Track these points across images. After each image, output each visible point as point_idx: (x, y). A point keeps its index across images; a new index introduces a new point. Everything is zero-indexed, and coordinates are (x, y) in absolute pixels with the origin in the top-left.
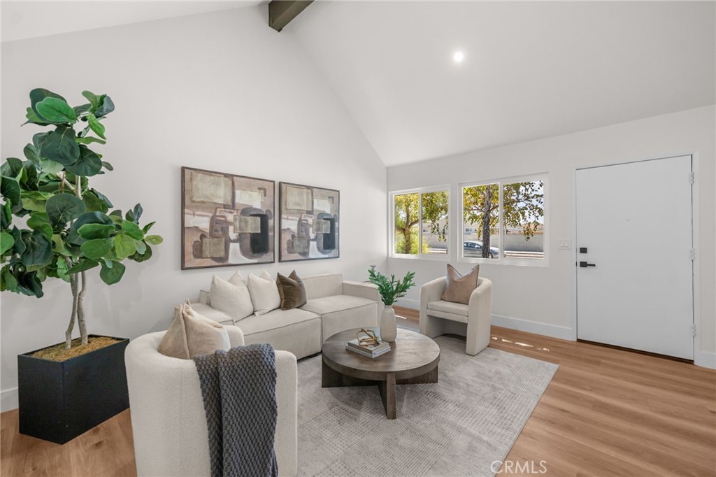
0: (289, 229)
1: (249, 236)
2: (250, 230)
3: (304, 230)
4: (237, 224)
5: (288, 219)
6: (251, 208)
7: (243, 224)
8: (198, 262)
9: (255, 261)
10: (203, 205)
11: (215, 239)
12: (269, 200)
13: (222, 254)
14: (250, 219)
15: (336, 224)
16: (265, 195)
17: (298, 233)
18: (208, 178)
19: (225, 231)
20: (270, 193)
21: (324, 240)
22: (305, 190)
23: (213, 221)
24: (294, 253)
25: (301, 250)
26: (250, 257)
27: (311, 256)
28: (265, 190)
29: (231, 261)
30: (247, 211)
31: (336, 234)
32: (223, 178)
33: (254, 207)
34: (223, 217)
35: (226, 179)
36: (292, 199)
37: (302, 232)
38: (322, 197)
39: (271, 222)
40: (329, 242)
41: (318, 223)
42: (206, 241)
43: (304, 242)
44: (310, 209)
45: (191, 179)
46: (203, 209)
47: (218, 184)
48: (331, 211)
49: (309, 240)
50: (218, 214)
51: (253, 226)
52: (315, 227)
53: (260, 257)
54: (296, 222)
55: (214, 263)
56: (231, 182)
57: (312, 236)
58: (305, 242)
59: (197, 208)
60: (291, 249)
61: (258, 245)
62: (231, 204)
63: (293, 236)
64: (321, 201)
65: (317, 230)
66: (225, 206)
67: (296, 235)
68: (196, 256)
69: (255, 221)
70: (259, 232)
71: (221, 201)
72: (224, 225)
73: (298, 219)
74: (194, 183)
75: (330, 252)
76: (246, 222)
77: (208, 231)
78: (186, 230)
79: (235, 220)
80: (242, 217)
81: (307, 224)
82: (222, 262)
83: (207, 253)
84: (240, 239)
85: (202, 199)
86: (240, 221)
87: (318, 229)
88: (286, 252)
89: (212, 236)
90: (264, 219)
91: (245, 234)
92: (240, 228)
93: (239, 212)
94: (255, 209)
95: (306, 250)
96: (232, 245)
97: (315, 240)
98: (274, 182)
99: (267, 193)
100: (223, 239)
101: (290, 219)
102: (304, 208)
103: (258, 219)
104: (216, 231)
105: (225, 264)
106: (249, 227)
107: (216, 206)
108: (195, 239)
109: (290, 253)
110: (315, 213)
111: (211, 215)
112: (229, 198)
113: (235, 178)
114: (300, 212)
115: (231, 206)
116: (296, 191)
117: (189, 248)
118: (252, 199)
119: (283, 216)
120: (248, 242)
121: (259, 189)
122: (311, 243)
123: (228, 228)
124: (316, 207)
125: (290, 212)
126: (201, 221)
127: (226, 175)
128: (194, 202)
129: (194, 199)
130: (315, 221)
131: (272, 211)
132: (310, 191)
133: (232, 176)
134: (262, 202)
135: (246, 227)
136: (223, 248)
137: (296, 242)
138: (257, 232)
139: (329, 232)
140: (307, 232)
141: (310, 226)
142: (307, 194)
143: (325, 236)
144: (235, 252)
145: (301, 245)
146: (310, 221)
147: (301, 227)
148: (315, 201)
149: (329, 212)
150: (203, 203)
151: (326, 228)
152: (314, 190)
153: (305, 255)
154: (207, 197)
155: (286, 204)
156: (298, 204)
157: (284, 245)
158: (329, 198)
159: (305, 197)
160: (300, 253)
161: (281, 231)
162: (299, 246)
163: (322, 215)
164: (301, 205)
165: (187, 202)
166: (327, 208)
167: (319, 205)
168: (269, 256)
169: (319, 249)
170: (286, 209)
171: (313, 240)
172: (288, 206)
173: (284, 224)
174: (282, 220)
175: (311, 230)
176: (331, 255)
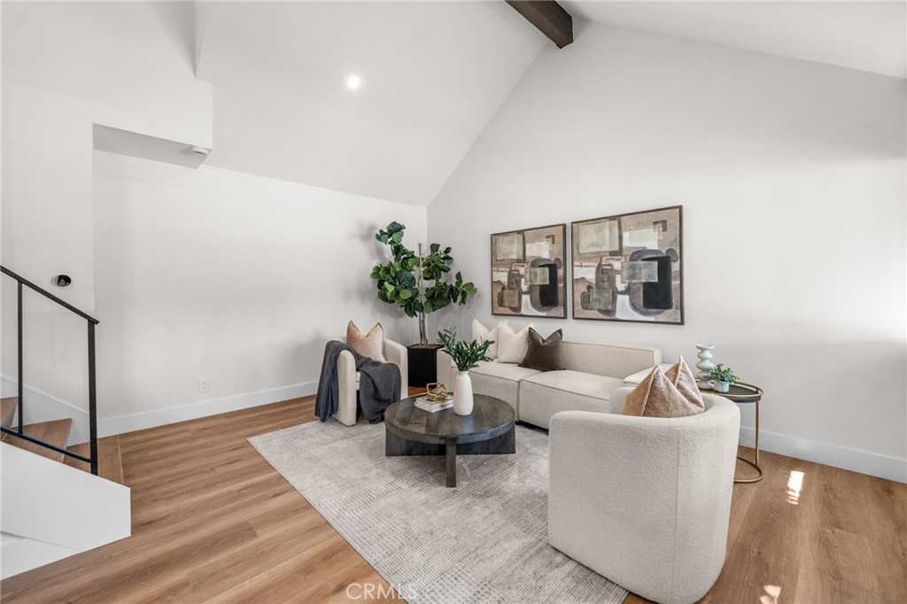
0: (583, 278)
1: (538, 288)
2: (538, 283)
3: (606, 279)
4: (528, 276)
5: (581, 266)
6: (539, 259)
7: (532, 276)
8: (501, 310)
9: (544, 314)
10: (503, 263)
11: (512, 291)
12: (557, 248)
13: (516, 305)
14: (538, 270)
15: (675, 267)
16: (553, 243)
17: (597, 284)
18: (507, 238)
19: (518, 283)
20: (559, 238)
21: (645, 292)
22: (608, 223)
23: (511, 276)
24: (593, 309)
25: (602, 307)
26: (540, 310)
27: (618, 315)
28: (553, 237)
29: (522, 311)
30: (536, 263)
31: (675, 283)
32: (516, 236)
33: (543, 257)
34: (517, 270)
35: (519, 235)
36: (589, 240)
37: (604, 281)
38: (640, 225)
39: (560, 273)
40: (659, 297)
41: (633, 267)
42: (506, 292)
43: (606, 295)
44: (616, 248)
45: (496, 243)
46: (504, 266)
47: (513, 242)
48: (660, 245)
49: (615, 293)
51: (542, 277)
52: (625, 274)
53: (549, 310)
54: (594, 270)
55: (510, 312)
56: (522, 237)
57: (620, 286)
58: (608, 295)
59: (501, 265)
60: (586, 302)
61: (547, 297)
62: (522, 258)
63: (589, 287)
64: (636, 233)
65: (628, 278)
66: (518, 261)
67: (594, 286)
68: (500, 306)
69: (543, 273)
70: (548, 283)
71: (514, 257)
72: (518, 278)
73: (597, 265)
74: (498, 245)
75: (659, 313)
76: (536, 274)
77: (507, 284)
78: (494, 284)
79: (526, 272)
80: (532, 269)
81: (612, 270)
82: (517, 311)
83: (506, 303)
84: (530, 292)
85: (503, 258)
86: (530, 273)
87: (633, 276)
88: (581, 307)
89: (510, 288)
90: (553, 268)
91: (535, 286)
92: (531, 281)
93: (528, 265)
94: (544, 260)
95: (610, 307)
96: (523, 297)
97: (627, 291)
98: (565, 225)
99: (556, 240)
100: (517, 291)
101: (585, 266)
102: (607, 248)
103: (547, 269)
104: (511, 283)
105: (519, 313)
106: (538, 278)
107: (512, 262)
108: (499, 291)
109: (586, 309)
110: (625, 253)
111: (509, 270)
112: (521, 253)
113: (525, 232)
114: (600, 255)
115: (522, 260)
116: (591, 228)
117: (496, 299)
118: (542, 250)
119: (575, 263)
120: (537, 293)
121: (548, 237)
122: (620, 297)
123: (521, 281)
124: (628, 243)
125: (585, 258)
126: (503, 277)
127: (519, 232)
128: (497, 261)
129: (499, 258)
130: (627, 264)
131: (562, 259)
132: (616, 222)
133: (523, 231)
134: (550, 251)
135: (535, 278)
136: (517, 299)
137: (594, 295)
138: (545, 283)
139: (656, 280)
140: (612, 282)
141: (618, 272)
142: (611, 228)
143: (648, 287)
144: (526, 305)
145: (603, 300)
146: (617, 265)
147: (601, 276)
148: (626, 235)
149: (657, 248)
150: (503, 260)
151: (650, 273)
152: (622, 218)
153: (608, 315)
154: (506, 255)
155: (578, 249)
156: (597, 245)
157: (578, 300)
158: (655, 223)
159: (607, 232)
160: (601, 311)
161: (573, 280)
162: (598, 301)
163: (639, 255)
164: (600, 246)
165: (494, 260)
166: (651, 240)
167: (633, 240)
168: (558, 311)
169: (634, 306)
170: (579, 254)
171: (622, 293)
172: (582, 251)
173: (579, 273)
174: (575, 268)
175: (618, 278)
176: (661, 318)
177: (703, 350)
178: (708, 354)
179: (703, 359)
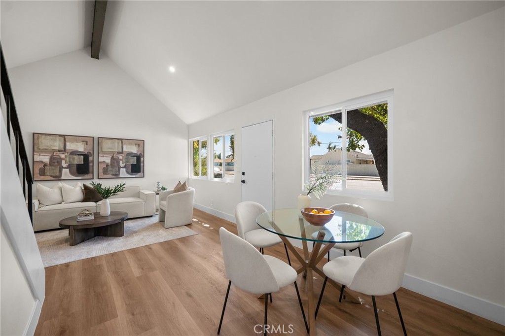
0: (104, 162)
1: (76, 165)
2: (76, 162)
3: (115, 162)
4: (68, 159)
5: (103, 156)
6: (77, 151)
7: (71, 160)
8: (42, 178)
9: (80, 178)
10: (45, 151)
11: (53, 167)
12: (89, 148)
13: (58, 174)
14: (76, 157)
15: (142, 159)
17: (111, 164)
18: (49, 137)
19: (59, 163)
20: (90, 143)
21: (131, 167)
22: (117, 141)
23: (52, 158)
24: (108, 174)
25: (113, 173)
26: (76, 176)
27: (121, 176)
28: (87, 142)
29: (63, 178)
30: (74, 153)
31: (142, 164)
32: (58, 137)
33: (79, 150)
34: (58, 156)
35: (60, 137)
36: (106, 146)
37: (114, 163)
38: (130, 144)
39: (91, 158)
40: (136, 168)
41: (127, 158)
42: (47, 168)
43: (116, 168)
44: (120, 151)
45: (38, 138)
46: (45, 152)
47: (55, 140)
48: (138, 152)
49: (119, 168)
50: (55, 154)
51: (78, 160)
52: (124, 160)
53: (83, 176)
54: (110, 158)
55: (52, 179)
56: (63, 139)
57: (122, 165)
58: (117, 169)
59: (42, 152)
60: (106, 172)
61: (83, 169)
62: (63, 149)
63: (107, 165)
64: (128, 146)
66: (59, 151)
67: (109, 165)
68: (41, 175)
69: (79, 158)
70: (83, 163)
71: (57, 148)
72: (59, 160)
73: (111, 156)
74: (40, 140)
75: (137, 174)
76: (74, 159)
77: (48, 163)
78: (35, 163)
79: (66, 157)
80: (71, 156)
81: (118, 159)
82: (58, 178)
83: (48, 174)
84: (69, 167)
86: (70, 158)
87: (127, 162)
88: (102, 174)
89: (51, 165)
90: (86, 157)
91: (73, 164)
92: (69, 161)
93: (69, 154)
94: (80, 152)
95: (117, 173)
96: (64, 170)
97: (124, 167)
98: (93, 138)
99: (88, 144)
100: (58, 167)
101: (106, 157)
102: (116, 150)
103: (82, 157)
104: (54, 163)
105: (60, 179)
106: (76, 161)
107: (54, 151)
108: (41, 167)
109: (105, 174)
110: (124, 153)
111: (50, 155)
112: (62, 147)
113: (66, 137)
114: (112, 153)
116: (109, 142)
117: (36, 172)
118: (78, 147)
119: (100, 155)
120: (75, 168)
121: (82, 141)
122: (121, 169)
123: (61, 162)
124: (125, 149)
125: (105, 153)
126: (44, 158)
127: (60, 135)
128: (40, 149)
129: (40, 148)
130: (125, 157)
131: (92, 152)
132: (121, 141)
133: (64, 135)
134: (84, 148)
135: (74, 161)
136: (57, 171)
137: (110, 169)
138: (81, 163)
139: (136, 163)
140: (118, 163)
141: (121, 160)
142: (118, 143)
143: (133, 165)
144: (66, 173)
145: (114, 171)
146: (121, 157)
147: (113, 161)
148: (124, 147)
149: (136, 152)
150: (46, 149)
151: (133, 161)
152: (123, 140)
153: (116, 176)
154: (48, 146)
155: (102, 149)
156: (111, 149)
157: (101, 170)
158: (136, 144)
159: (116, 144)
160: (113, 175)
161: (99, 163)
162: (112, 171)
163: (129, 154)
164: (113, 149)
165: (35, 149)
166: (134, 150)
167: (127, 149)
168: (90, 176)
169: (127, 172)
170: (102, 151)
171: (122, 168)
172: (103, 150)
173: (101, 159)
174: (100, 157)
175: (121, 162)
176: (137, 176)
177: (158, 183)
178: (160, 184)
179: (159, 185)
